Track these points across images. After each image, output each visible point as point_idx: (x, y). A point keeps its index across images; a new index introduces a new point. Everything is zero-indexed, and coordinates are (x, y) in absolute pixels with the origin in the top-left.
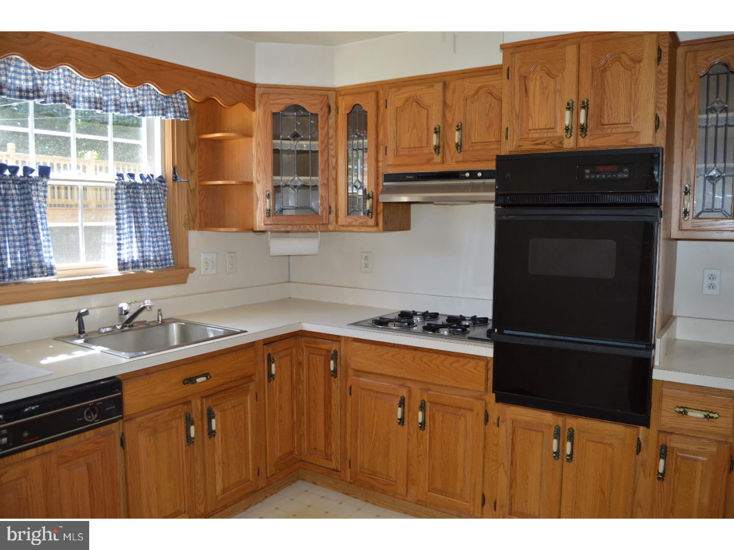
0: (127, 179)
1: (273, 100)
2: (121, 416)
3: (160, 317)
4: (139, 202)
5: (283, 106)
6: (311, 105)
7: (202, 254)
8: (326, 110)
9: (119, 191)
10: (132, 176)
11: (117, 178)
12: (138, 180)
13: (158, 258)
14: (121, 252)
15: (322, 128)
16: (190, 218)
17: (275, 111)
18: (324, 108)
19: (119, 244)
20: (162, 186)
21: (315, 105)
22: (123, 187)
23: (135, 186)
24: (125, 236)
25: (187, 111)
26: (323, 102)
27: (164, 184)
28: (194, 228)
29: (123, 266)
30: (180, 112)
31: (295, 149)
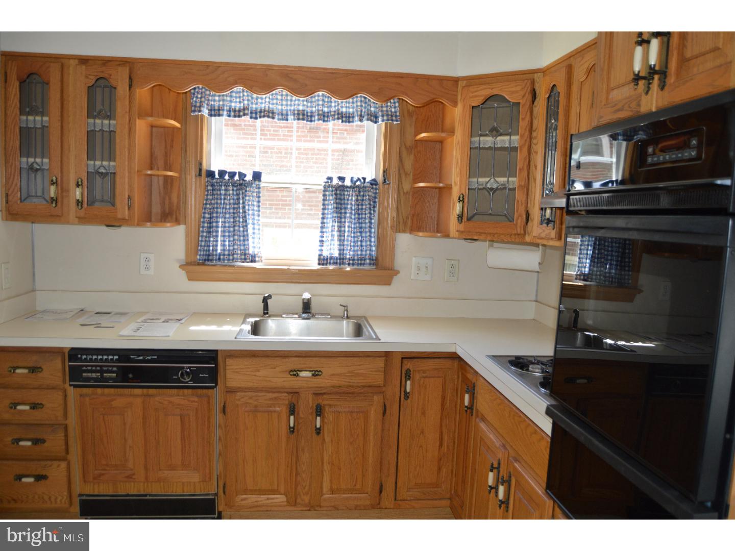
0: (335, 182)
1: (473, 92)
2: (214, 385)
3: (345, 313)
4: (344, 204)
5: (482, 98)
6: (513, 92)
7: (414, 259)
8: (529, 97)
9: (327, 193)
10: (342, 179)
11: (326, 180)
12: (348, 183)
13: (356, 258)
14: (323, 248)
15: (523, 119)
16: (401, 221)
17: (474, 104)
18: (527, 95)
19: (322, 241)
20: (373, 188)
21: (517, 92)
22: (331, 189)
23: (343, 188)
24: (328, 234)
25: (398, 114)
26: (526, 89)
27: (374, 187)
28: (404, 231)
29: (322, 260)
30: (388, 115)
31: (493, 146)
